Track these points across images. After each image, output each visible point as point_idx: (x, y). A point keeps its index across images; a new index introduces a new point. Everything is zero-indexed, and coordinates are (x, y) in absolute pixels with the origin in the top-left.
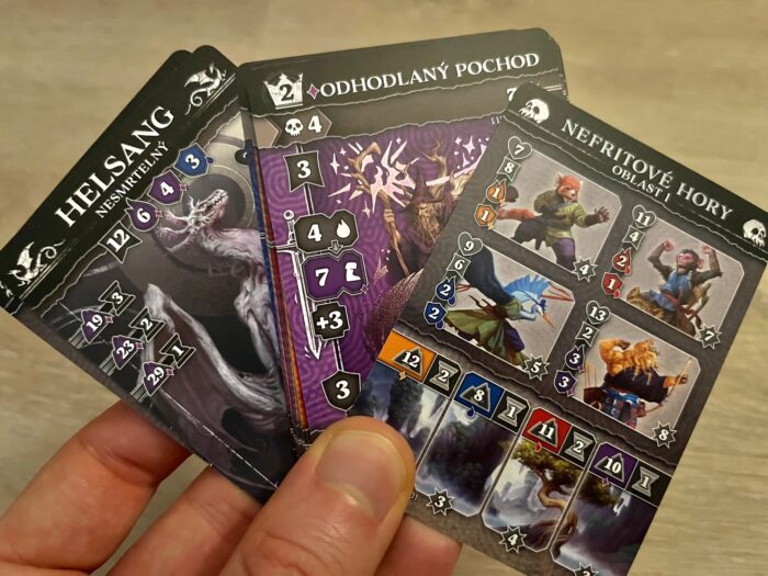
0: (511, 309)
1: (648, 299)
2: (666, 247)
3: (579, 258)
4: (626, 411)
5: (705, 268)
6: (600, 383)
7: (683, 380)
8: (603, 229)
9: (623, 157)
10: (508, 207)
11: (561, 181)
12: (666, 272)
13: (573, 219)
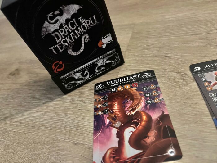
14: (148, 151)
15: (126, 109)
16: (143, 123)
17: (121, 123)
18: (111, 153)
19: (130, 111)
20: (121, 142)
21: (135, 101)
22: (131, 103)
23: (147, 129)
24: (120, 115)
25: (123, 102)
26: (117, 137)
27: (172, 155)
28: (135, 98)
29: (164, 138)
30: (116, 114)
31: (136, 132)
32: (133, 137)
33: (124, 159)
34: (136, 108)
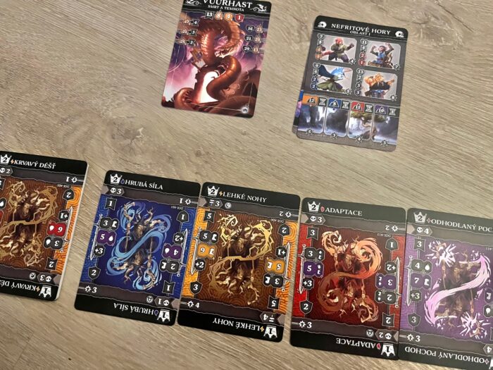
0: (335, 78)
1: (374, 62)
2: (374, 47)
3: (349, 59)
4: (379, 95)
5: (388, 49)
6: (369, 90)
7: (393, 81)
8: (354, 49)
9: (352, 28)
10: (324, 52)
11: (337, 41)
12: (377, 54)
13: (344, 49)
14: (223, 103)
15: (216, 49)
16: (230, 72)
17: (204, 64)
18: (184, 93)
19: (220, 53)
20: (198, 86)
21: (231, 41)
22: (225, 42)
23: (231, 80)
24: (207, 53)
25: (215, 38)
26: (196, 78)
27: (245, 112)
28: (233, 37)
29: (244, 94)
30: (202, 50)
31: (218, 80)
32: (214, 83)
33: (196, 102)
34: (228, 51)
